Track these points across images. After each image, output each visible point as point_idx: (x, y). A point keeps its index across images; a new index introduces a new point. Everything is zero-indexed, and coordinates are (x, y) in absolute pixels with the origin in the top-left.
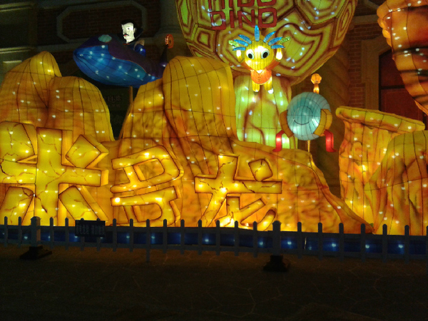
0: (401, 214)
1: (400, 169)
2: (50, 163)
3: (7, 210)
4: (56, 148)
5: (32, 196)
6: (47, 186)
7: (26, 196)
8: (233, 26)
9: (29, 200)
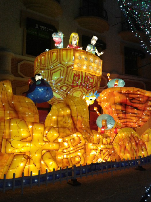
0: (131, 152)
1: (129, 139)
2: (38, 140)
3: (13, 168)
4: (41, 133)
5: (28, 159)
6: (36, 152)
7: (25, 159)
8: (80, 87)
9: (26, 161)
